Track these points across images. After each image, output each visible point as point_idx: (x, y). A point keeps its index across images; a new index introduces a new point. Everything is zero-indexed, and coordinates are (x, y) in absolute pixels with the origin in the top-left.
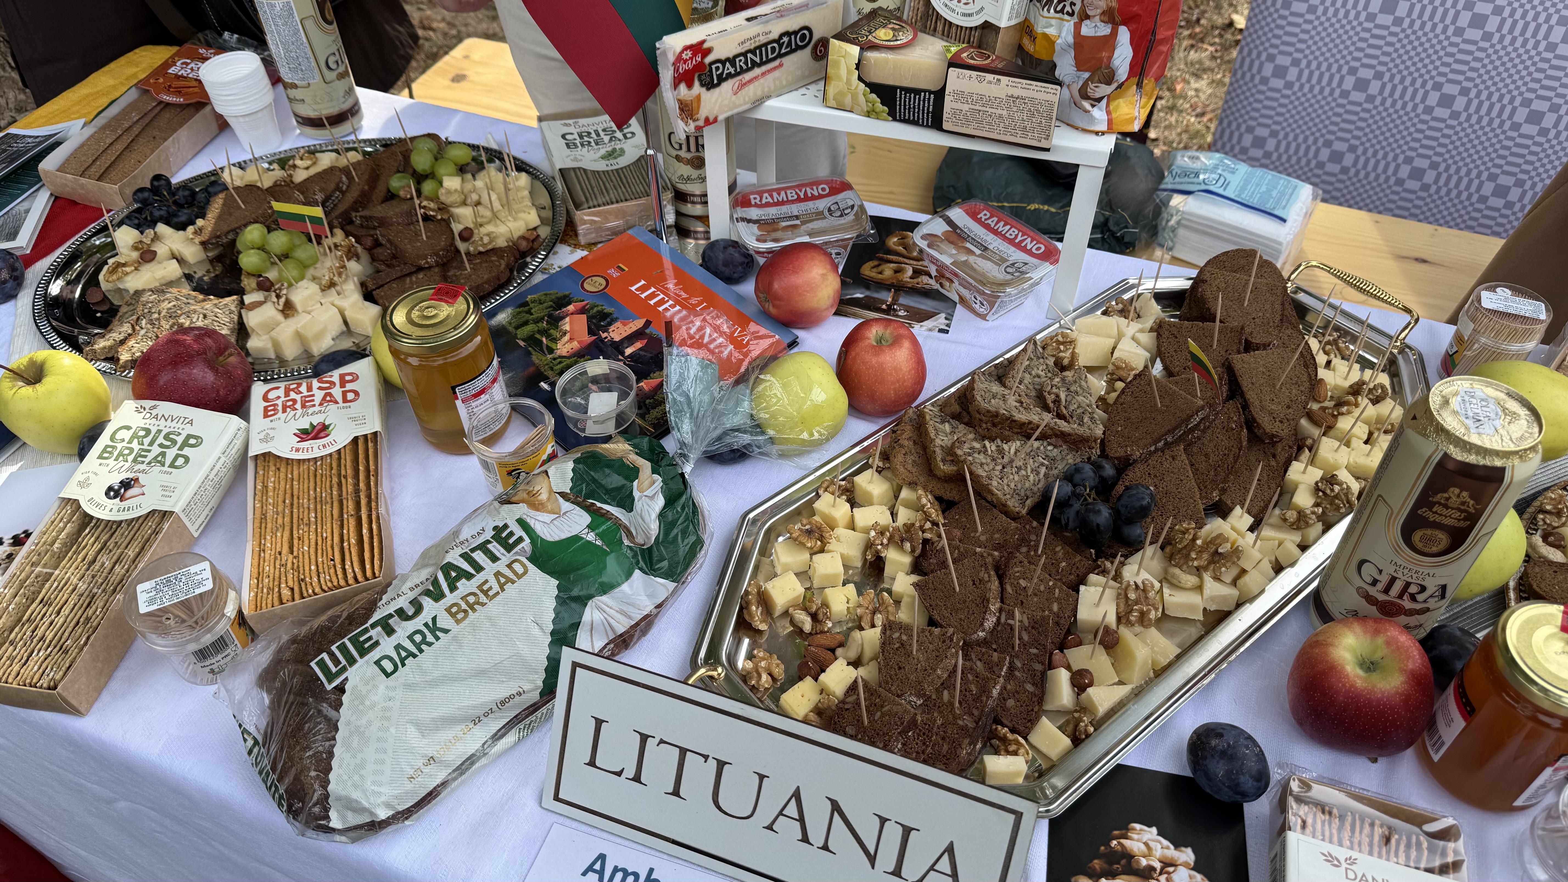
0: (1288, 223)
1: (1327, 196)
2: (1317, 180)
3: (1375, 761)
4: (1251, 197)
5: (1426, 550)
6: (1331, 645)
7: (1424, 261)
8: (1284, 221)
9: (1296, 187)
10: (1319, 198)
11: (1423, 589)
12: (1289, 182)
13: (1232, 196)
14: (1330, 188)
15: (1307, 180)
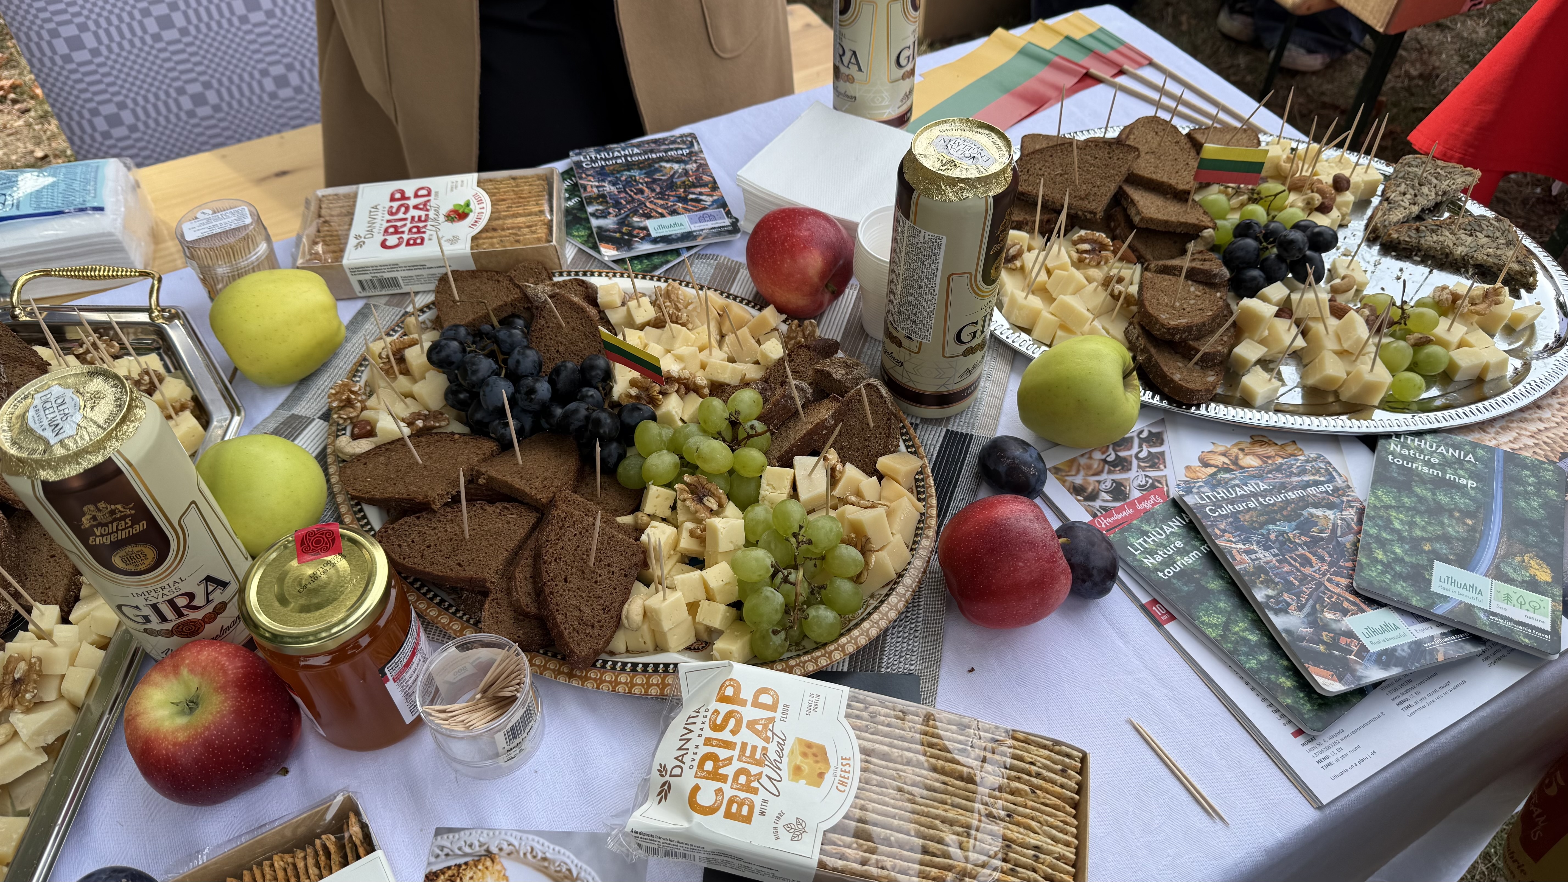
0: (108, 210)
1: (139, 160)
2: (116, 151)
3: (285, 772)
4: (53, 202)
5: (142, 567)
6: (138, 715)
7: (283, 173)
8: (101, 209)
9: (98, 167)
10: (132, 165)
11: (191, 596)
12: (88, 165)
13: (31, 211)
14: (134, 151)
15: (106, 155)
